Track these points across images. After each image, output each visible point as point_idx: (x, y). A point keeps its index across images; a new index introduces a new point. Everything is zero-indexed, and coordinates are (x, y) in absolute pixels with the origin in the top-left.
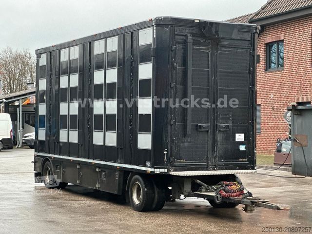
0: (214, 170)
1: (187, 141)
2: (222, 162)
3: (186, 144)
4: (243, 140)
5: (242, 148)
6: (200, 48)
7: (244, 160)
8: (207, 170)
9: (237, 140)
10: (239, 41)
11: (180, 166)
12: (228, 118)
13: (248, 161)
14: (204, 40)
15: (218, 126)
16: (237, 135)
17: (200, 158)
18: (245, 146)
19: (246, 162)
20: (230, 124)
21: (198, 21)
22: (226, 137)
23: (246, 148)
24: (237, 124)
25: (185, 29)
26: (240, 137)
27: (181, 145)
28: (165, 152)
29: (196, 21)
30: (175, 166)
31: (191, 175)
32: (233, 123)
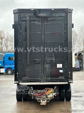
0: (44, 82)
1: (29, 68)
2: (49, 78)
3: (28, 69)
4: (62, 67)
5: (61, 71)
6: (35, 22)
7: (62, 77)
8: (40, 82)
9: (58, 67)
10: (58, 17)
11: (25, 80)
12: (52, 56)
13: (65, 78)
14: (38, 19)
15: (46, 61)
16: (58, 65)
17: (36, 76)
18: (63, 70)
19: (63, 78)
20: (54, 59)
21: (33, 9)
22: (51, 66)
23: (63, 71)
24: (57, 59)
25: (27, 14)
26: (60, 66)
27: (26, 70)
28: (17, 73)
29: (32, 9)
30: (22, 80)
31: (31, 84)
32: (55, 58)
